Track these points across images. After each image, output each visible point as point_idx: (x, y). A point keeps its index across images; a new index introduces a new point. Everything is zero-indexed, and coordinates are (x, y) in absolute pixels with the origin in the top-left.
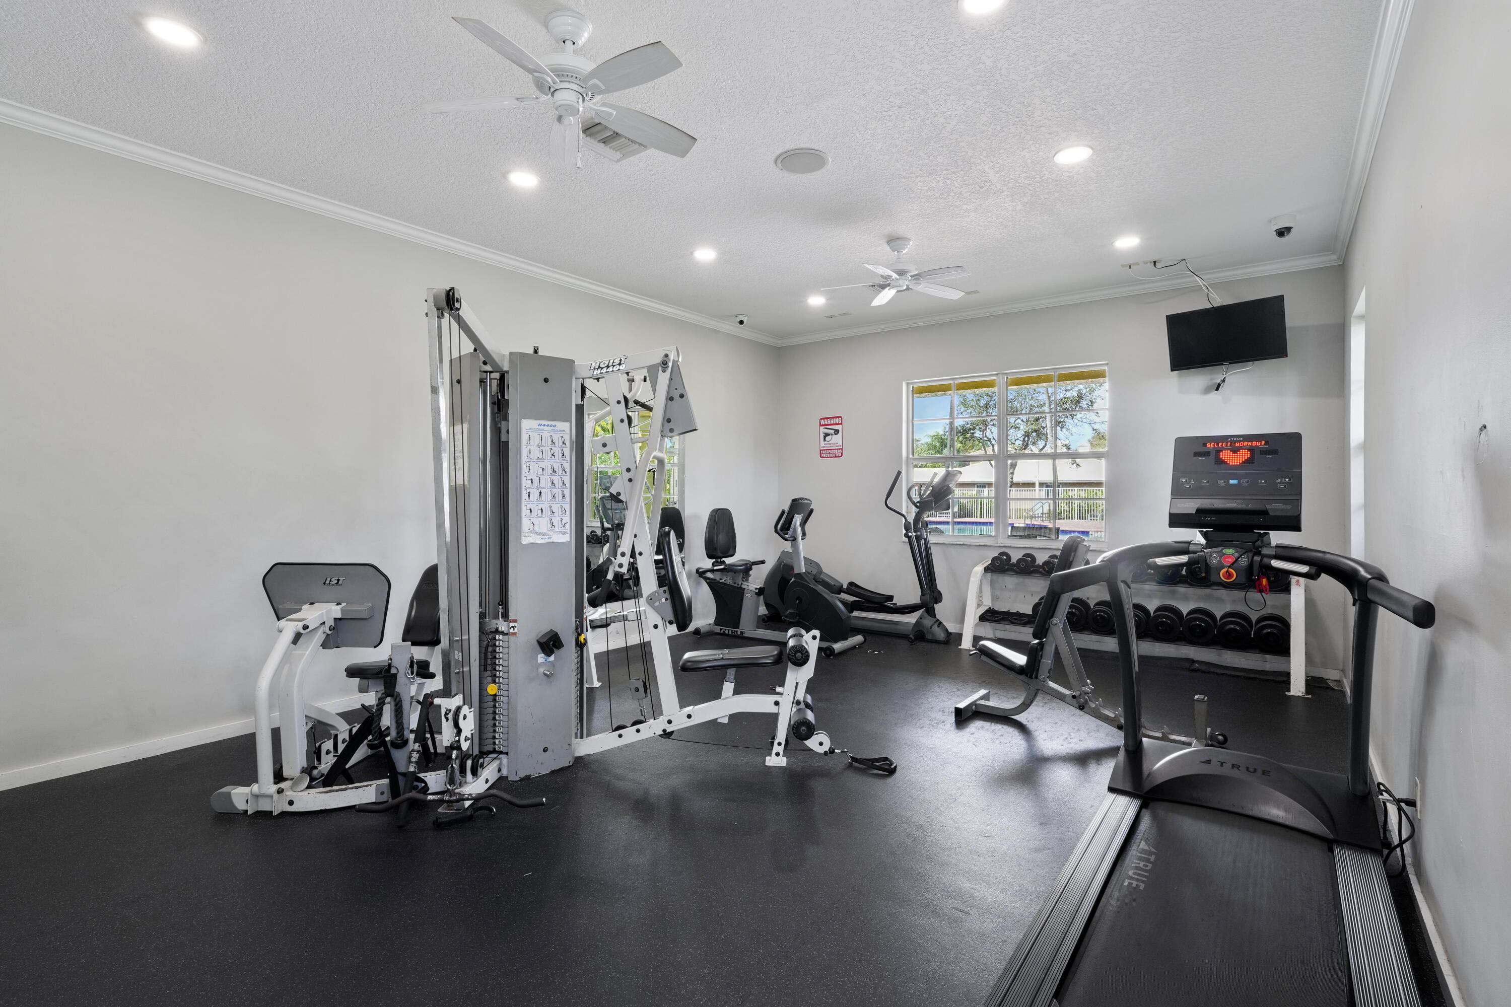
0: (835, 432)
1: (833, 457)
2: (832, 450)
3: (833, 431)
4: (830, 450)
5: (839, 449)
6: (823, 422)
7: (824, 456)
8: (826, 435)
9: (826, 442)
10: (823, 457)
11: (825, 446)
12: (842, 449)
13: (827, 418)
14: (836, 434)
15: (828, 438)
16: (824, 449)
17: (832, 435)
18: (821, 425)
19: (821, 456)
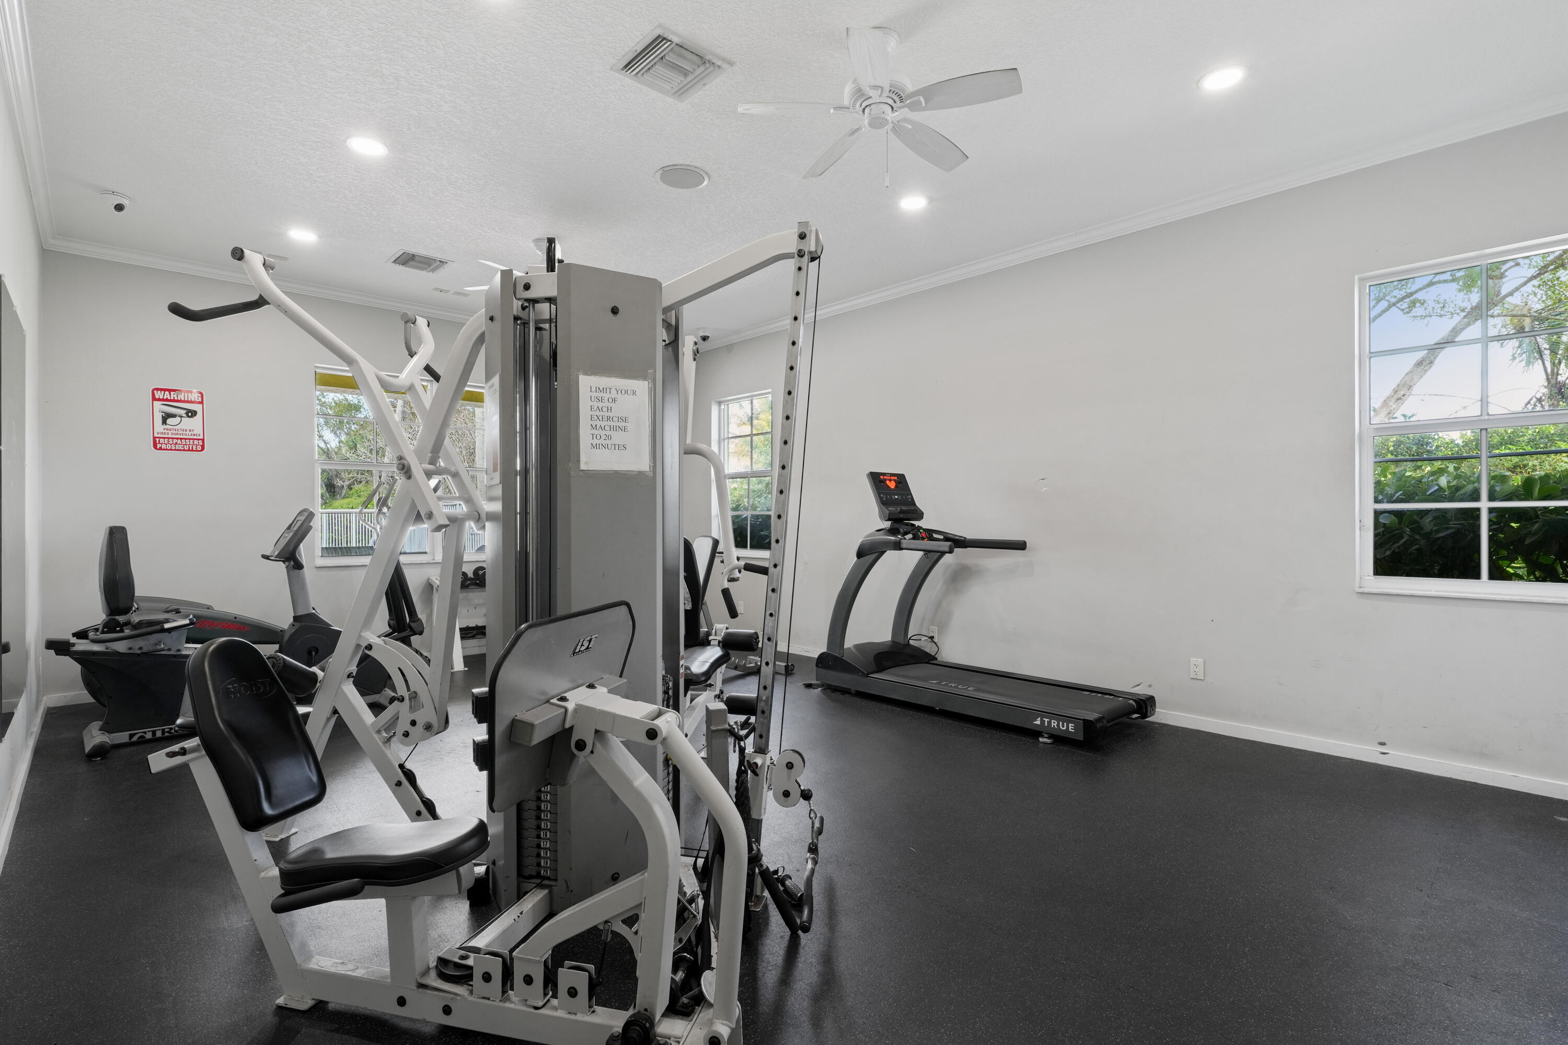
0: (187, 414)
1: (184, 450)
2: (181, 439)
3: (185, 411)
4: (177, 439)
5: (198, 440)
6: (158, 395)
7: (164, 446)
8: (166, 417)
9: (167, 427)
10: (161, 449)
11: (165, 431)
12: (203, 440)
13: (165, 390)
14: (188, 416)
15: (169, 421)
16: (164, 436)
17: (181, 417)
18: (154, 399)
19: (155, 446)
